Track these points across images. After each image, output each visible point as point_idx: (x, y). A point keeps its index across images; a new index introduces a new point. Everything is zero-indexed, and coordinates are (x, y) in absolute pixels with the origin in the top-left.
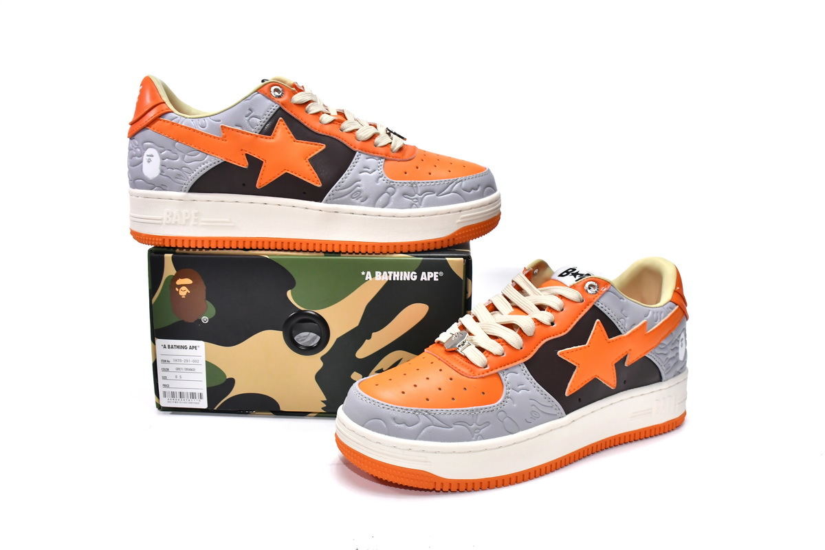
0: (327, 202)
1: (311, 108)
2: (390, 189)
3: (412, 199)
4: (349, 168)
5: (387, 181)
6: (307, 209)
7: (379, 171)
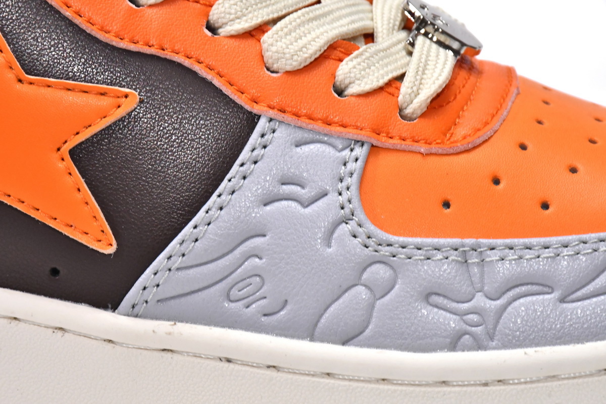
0: (133, 312)
2: (380, 272)
3: (462, 314)
4: (224, 185)
5: (369, 238)
6: (60, 333)
7: (340, 197)
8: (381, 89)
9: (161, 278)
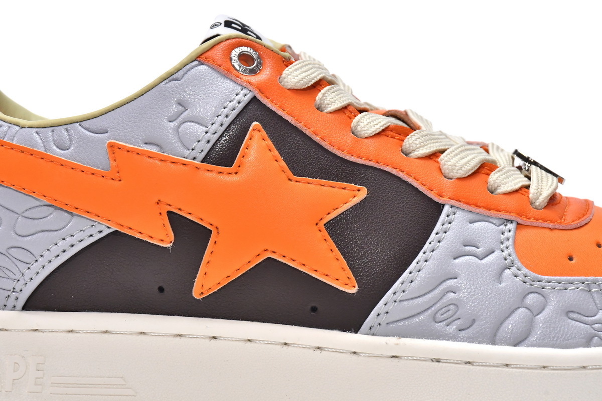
0: (371, 332)
1: (328, 99)
2: (531, 299)
3: (591, 324)
4: (427, 246)
5: (526, 277)
6: (319, 351)
7: (503, 253)
8: (516, 191)
9: (390, 307)
